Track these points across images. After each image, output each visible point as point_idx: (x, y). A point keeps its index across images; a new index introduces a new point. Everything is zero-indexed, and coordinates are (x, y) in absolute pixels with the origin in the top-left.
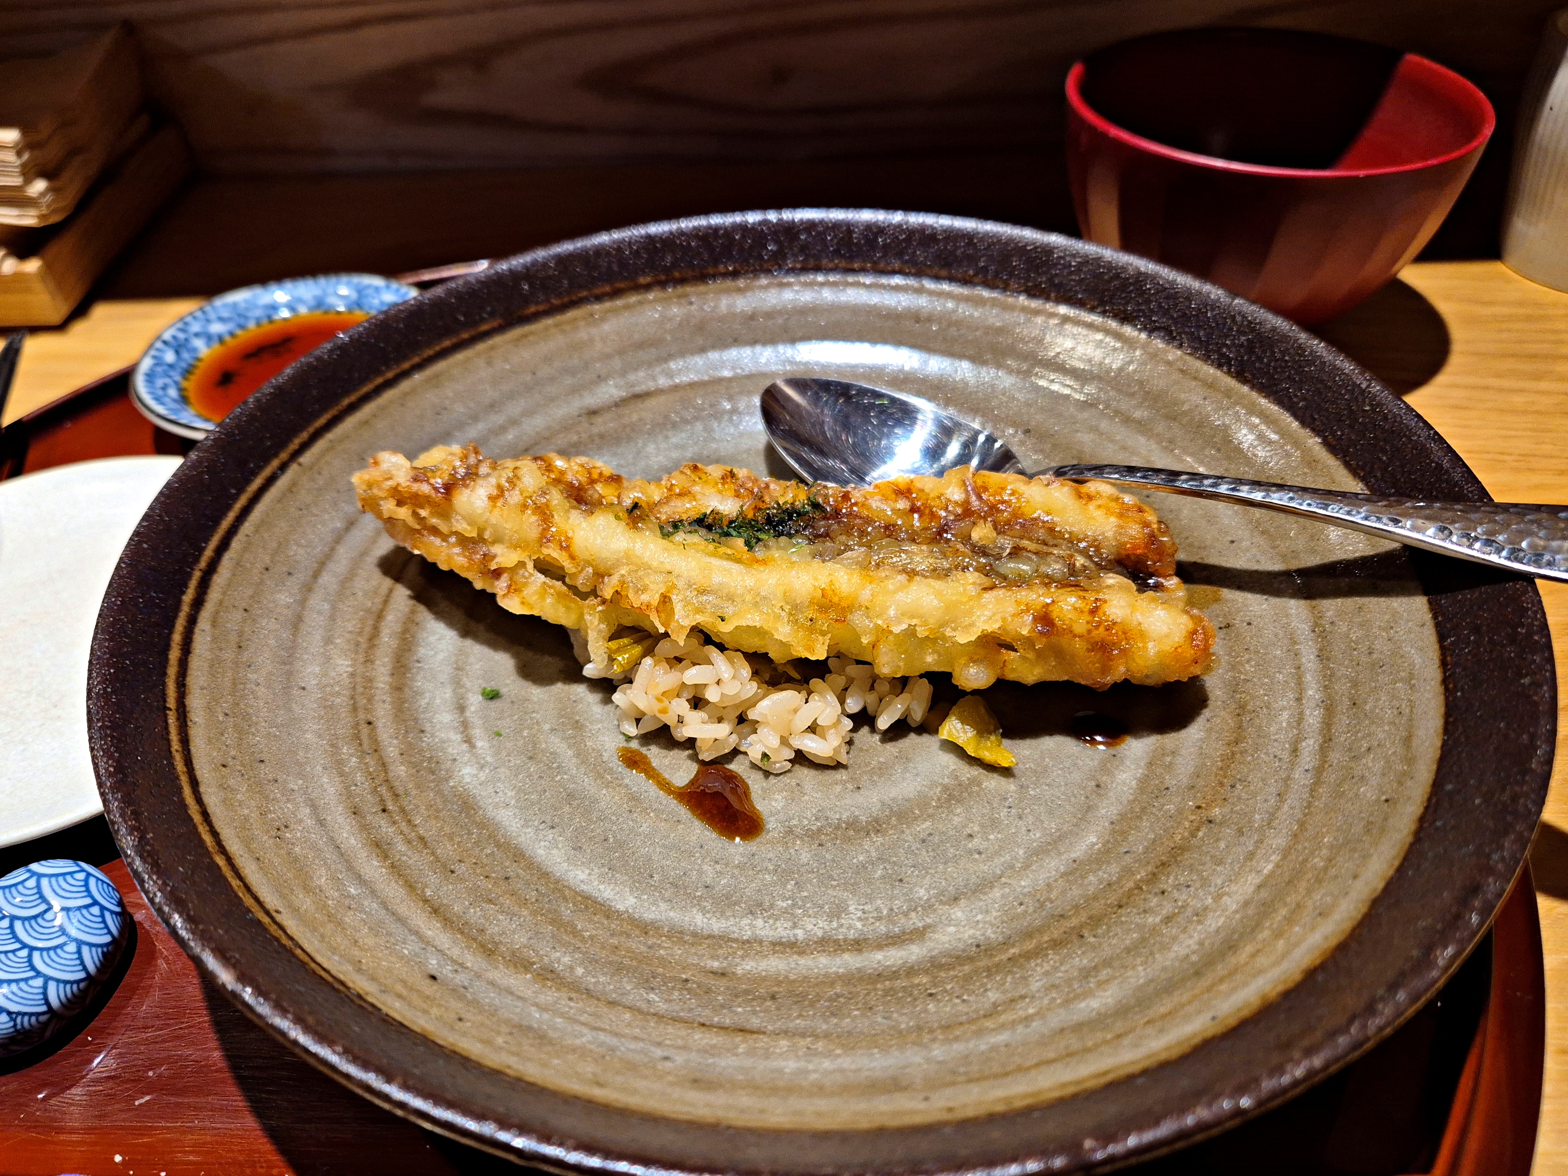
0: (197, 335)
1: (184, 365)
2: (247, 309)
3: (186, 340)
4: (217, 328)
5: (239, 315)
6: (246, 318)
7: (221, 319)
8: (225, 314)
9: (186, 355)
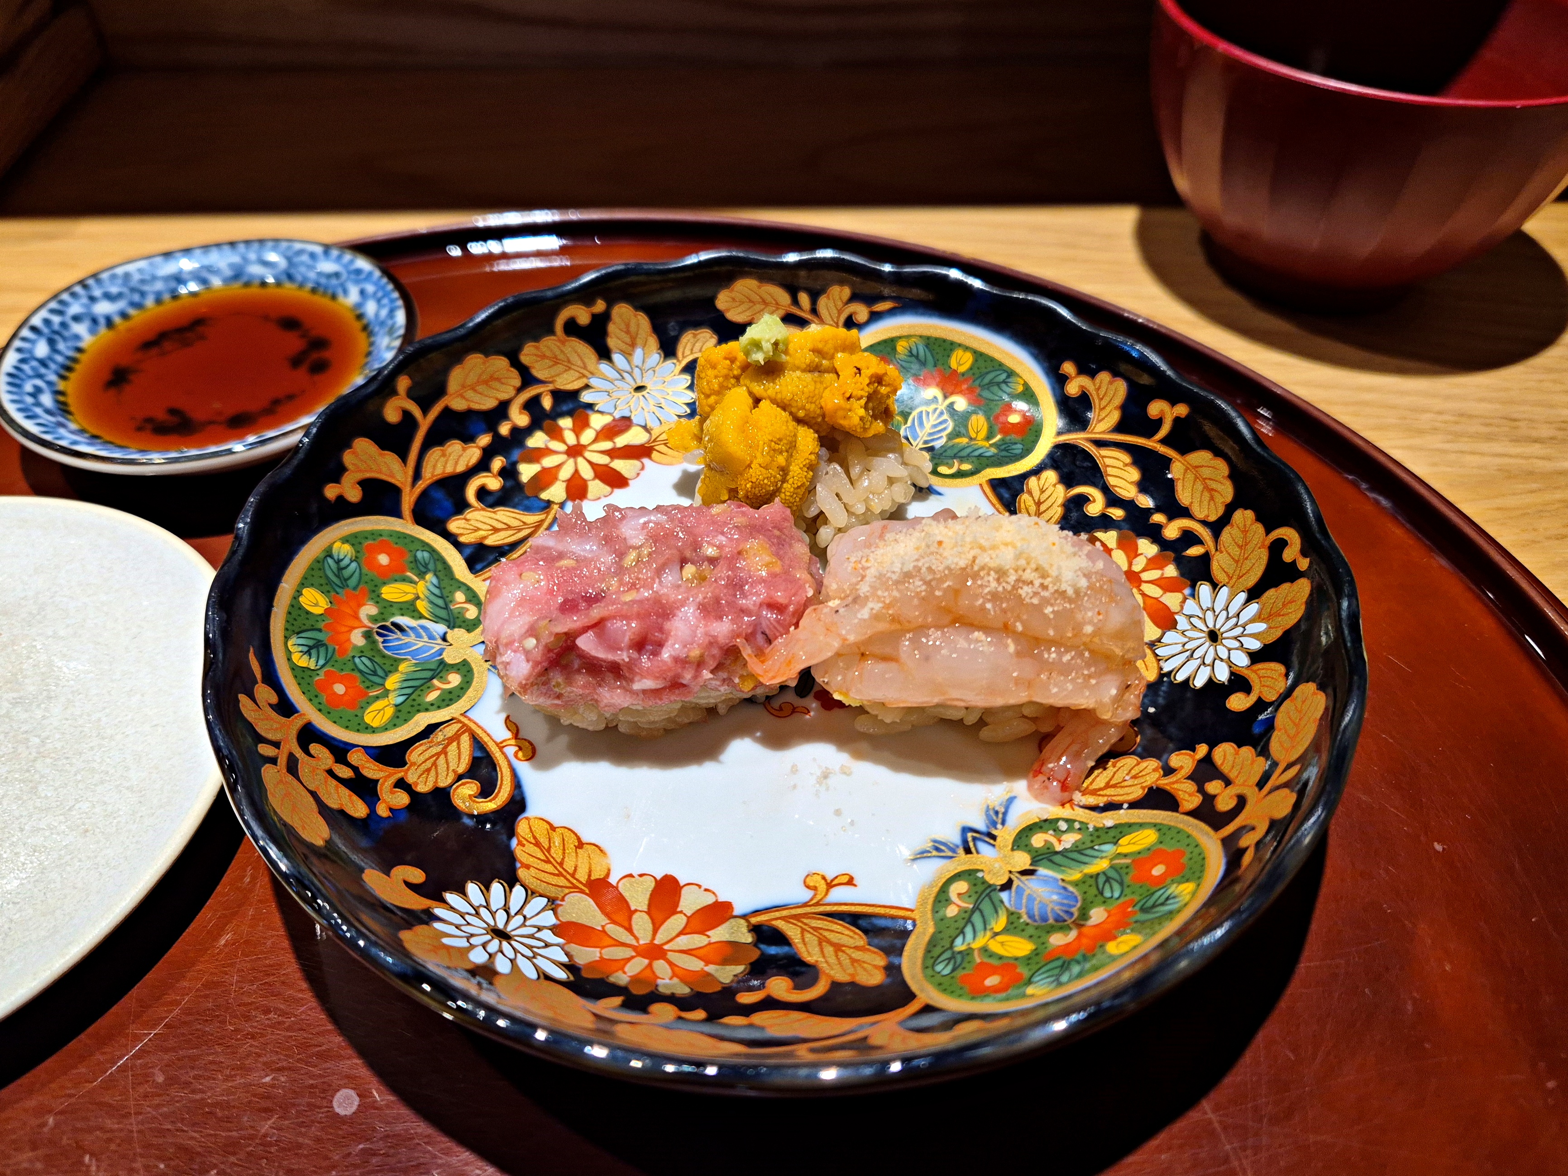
0: (77, 318)
1: (60, 359)
2: (143, 281)
3: (63, 325)
4: (103, 308)
5: (133, 290)
6: (143, 294)
7: (108, 297)
8: (114, 290)
9: (61, 346)
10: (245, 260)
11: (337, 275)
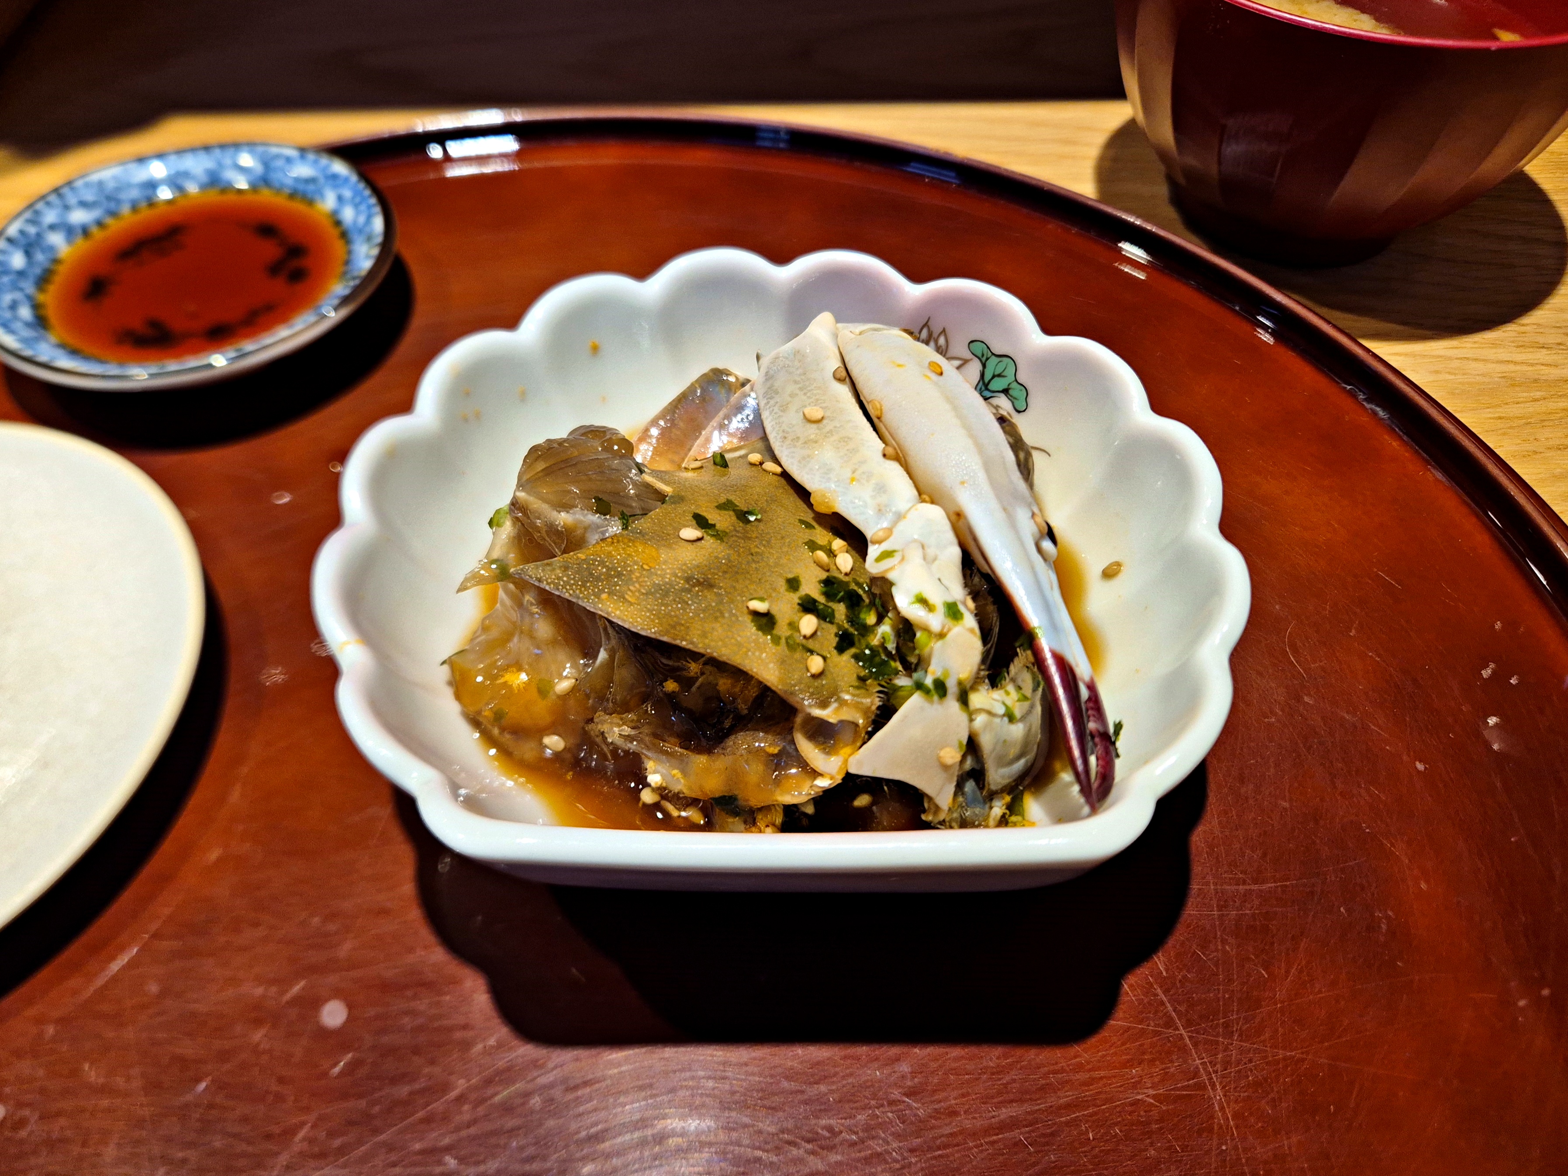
0: (52, 227)
1: (38, 271)
2: (118, 189)
3: (39, 235)
4: (79, 217)
5: (109, 198)
6: (118, 201)
7: (84, 204)
8: (89, 197)
9: (40, 257)
10: (220, 165)
11: (312, 180)
